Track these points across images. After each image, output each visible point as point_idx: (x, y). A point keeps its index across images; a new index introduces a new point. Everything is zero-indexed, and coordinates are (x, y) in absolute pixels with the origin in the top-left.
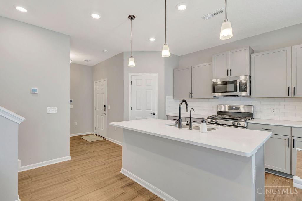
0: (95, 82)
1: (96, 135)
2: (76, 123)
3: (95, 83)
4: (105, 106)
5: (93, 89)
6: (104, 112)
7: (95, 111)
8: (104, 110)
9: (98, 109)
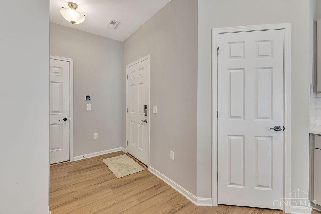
0: (127, 66)
1: (129, 155)
2: (97, 134)
3: (127, 69)
4: (146, 107)
5: (123, 77)
6: (144, 118)
7: (127, 114)
8: (145, 115)
9: (131, 112)
